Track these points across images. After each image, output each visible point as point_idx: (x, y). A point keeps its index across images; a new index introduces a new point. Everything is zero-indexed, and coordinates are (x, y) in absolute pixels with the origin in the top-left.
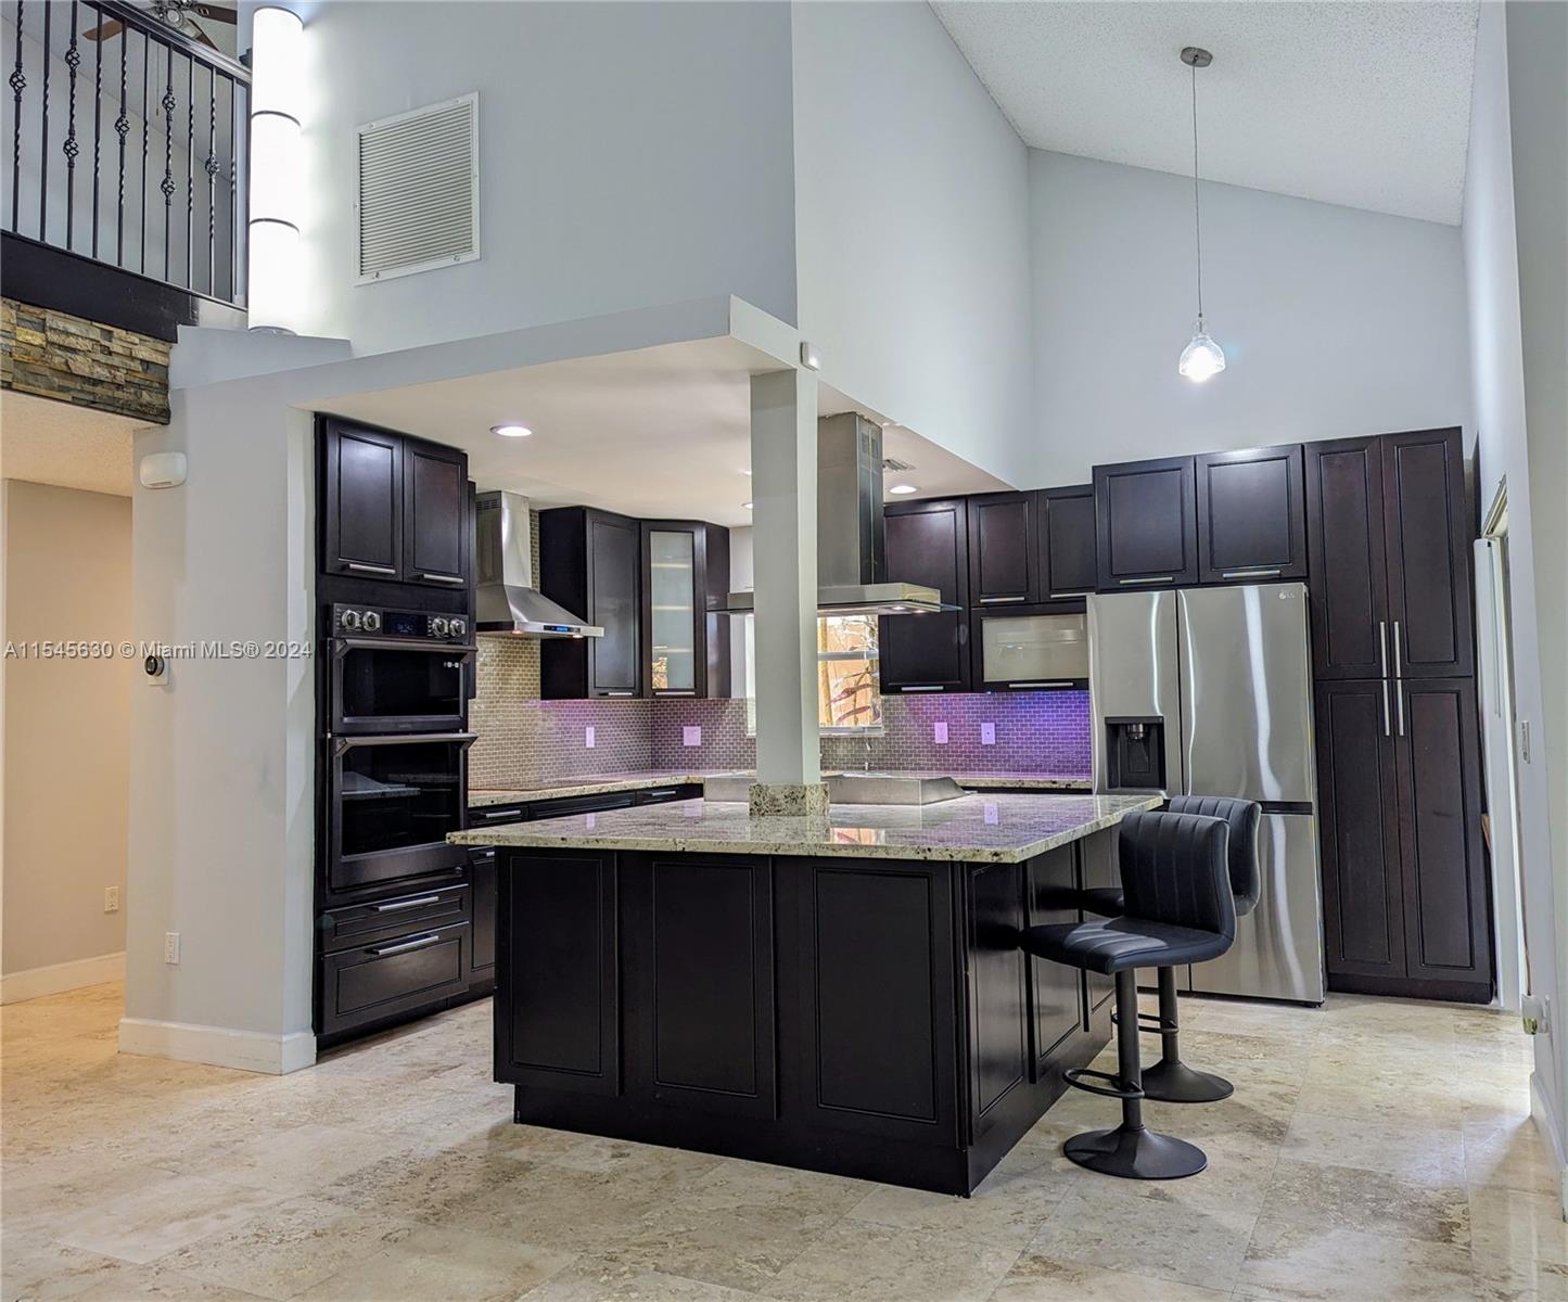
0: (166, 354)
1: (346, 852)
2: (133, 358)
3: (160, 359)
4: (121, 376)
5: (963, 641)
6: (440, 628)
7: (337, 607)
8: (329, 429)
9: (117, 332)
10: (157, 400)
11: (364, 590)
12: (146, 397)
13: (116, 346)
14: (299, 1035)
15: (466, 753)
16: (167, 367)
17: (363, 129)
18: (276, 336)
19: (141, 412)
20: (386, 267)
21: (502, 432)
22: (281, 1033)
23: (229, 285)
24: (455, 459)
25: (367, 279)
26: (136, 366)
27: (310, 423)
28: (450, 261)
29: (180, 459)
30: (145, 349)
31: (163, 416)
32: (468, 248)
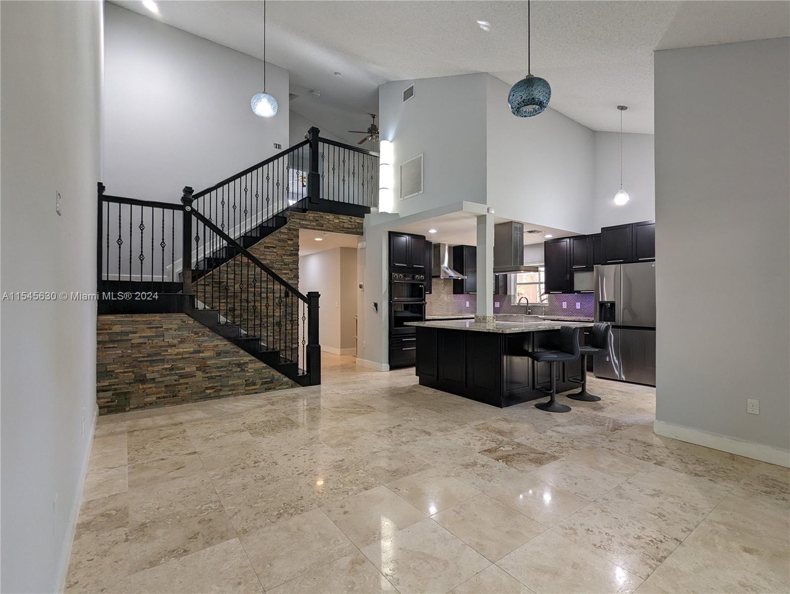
0: (363, 221)
1: (395, 327)
2: (356, 222)
3: (361, 222)
4: (353, 226)
5: (568, 279)
6: (418, 278)
7: (393, 273)
8: (392, 235)
9: (353, 217)
10: (361, 231)
11: (399, 270)
12: (358, 230)
13: (352, 221)
14: (385, 364)
15: (425, 307)
16: (362, 223)
17: (401, 165)
18: (385, 214)
19: (357, 233)
20: (406, 196)
21: (430, 231)
22: (382, 363)
23: (376, 205)
24: (422, 238)
25: (402, 199)
26: (356, 224)
27: (387, 234)
28: (417, 193)
29: (365, 243)
30: (358, 220)
31: (362, 234)
32: (421, 190)
